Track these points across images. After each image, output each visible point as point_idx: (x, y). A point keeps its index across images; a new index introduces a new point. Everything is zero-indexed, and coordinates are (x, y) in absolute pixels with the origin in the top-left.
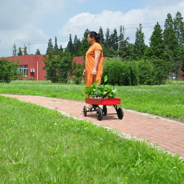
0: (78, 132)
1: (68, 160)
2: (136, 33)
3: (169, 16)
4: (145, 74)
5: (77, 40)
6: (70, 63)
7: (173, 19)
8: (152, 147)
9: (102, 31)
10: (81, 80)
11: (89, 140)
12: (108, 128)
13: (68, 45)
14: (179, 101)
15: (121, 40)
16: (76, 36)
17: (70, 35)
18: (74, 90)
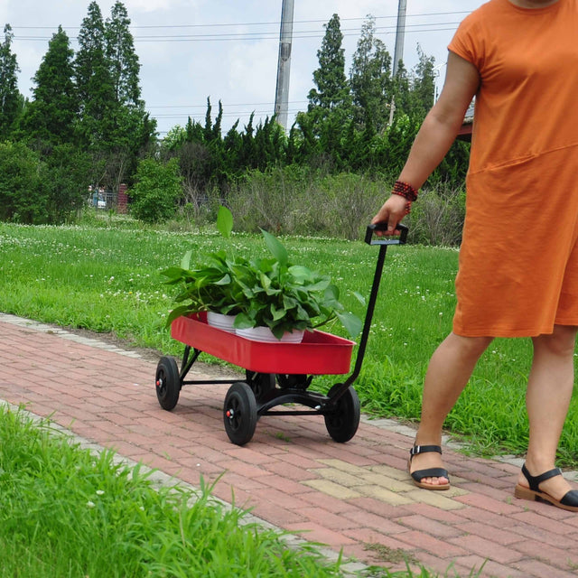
3: (95, 10)
4: (17, 187)
7: (104, 22)
8: (35, 427)
14: (116, 279)
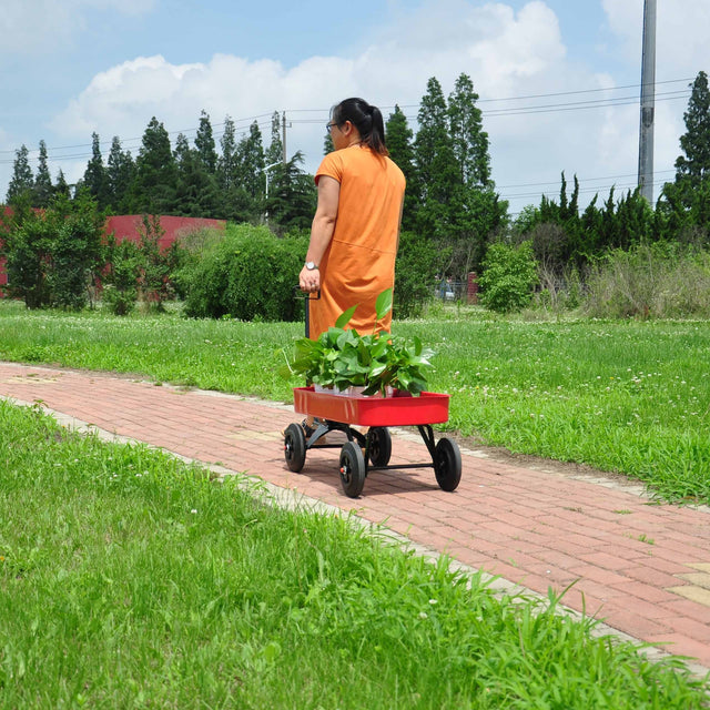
0: (115, 487)
1: (73, 591)
2: (324, 140)
3: (434, 86)
5: (122, 154)
6: (94, 237)
7: (446, 98)
8: (366, 534)
9: (209, 127)
10: (134, 300)
11: (151, 518)
12: (222, 472)
13: (87, 173)
14: (462, 373)
15: (275, 161)
16: (116, 139)
17: (95, 136)
18: (106, 334)
